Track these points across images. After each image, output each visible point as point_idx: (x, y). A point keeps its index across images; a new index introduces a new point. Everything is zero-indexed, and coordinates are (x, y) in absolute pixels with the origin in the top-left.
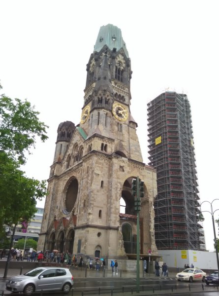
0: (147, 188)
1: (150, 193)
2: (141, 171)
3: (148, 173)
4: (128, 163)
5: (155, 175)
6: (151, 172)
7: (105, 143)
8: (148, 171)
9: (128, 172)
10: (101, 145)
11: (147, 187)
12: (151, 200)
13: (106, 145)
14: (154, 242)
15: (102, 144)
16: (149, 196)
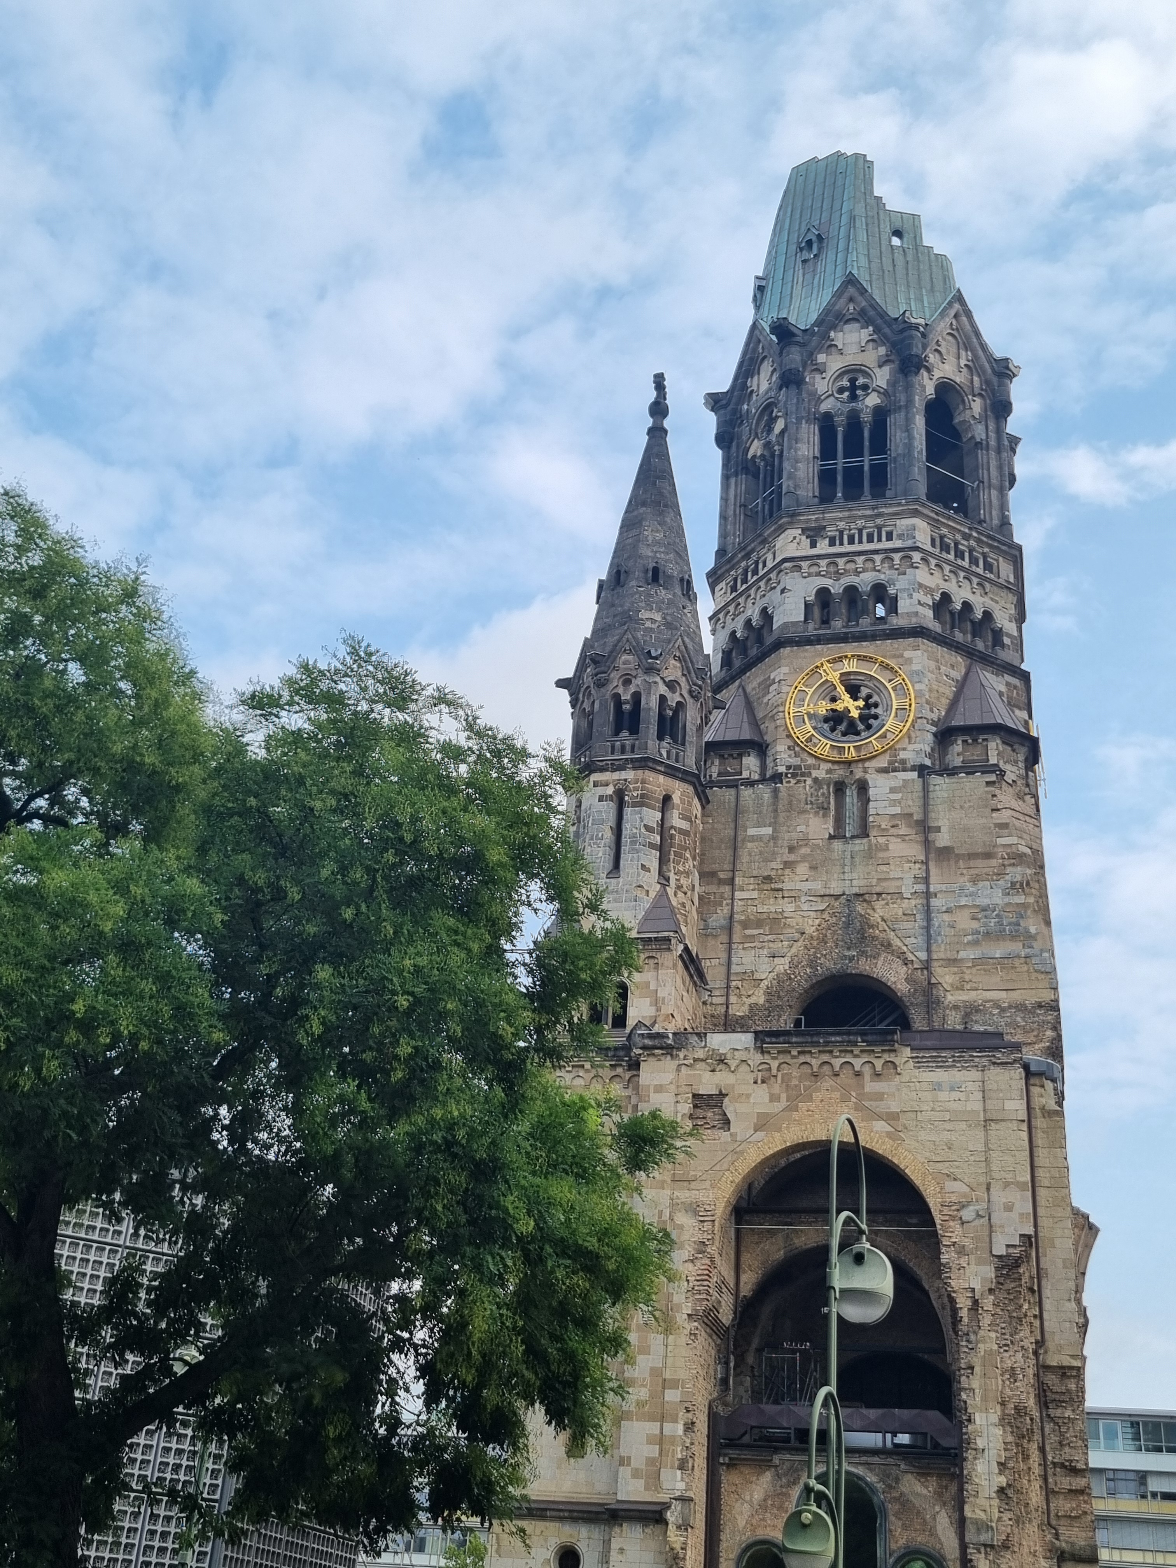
2: (871, 1086)
3: (937, 1087)
4: (756, 1058)
6: (975, 1074)
8: (940, 1075)
9: (763, 1123)
12: (974, 1278)
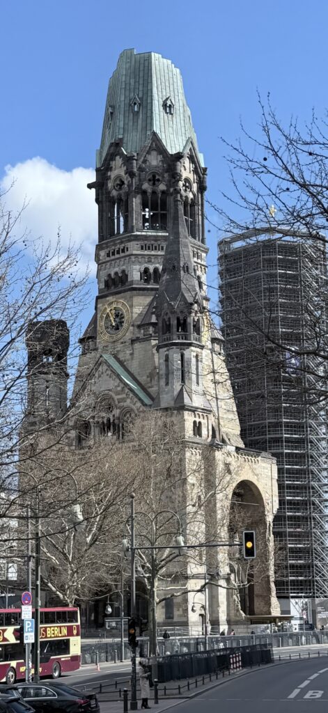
0: (264, 499)
1: (268, 508)
2: (254, 466)
3: (264, 468)
4: (236, 455)
5: (275, 468)
7: (197, 420)
8: (264, 465)
10: (192, 424)
11: (263, 496)
12: (270, 519)
13: (200, 423)
14: (274, 593)
15: (195, 422)
16: (266, 513)
